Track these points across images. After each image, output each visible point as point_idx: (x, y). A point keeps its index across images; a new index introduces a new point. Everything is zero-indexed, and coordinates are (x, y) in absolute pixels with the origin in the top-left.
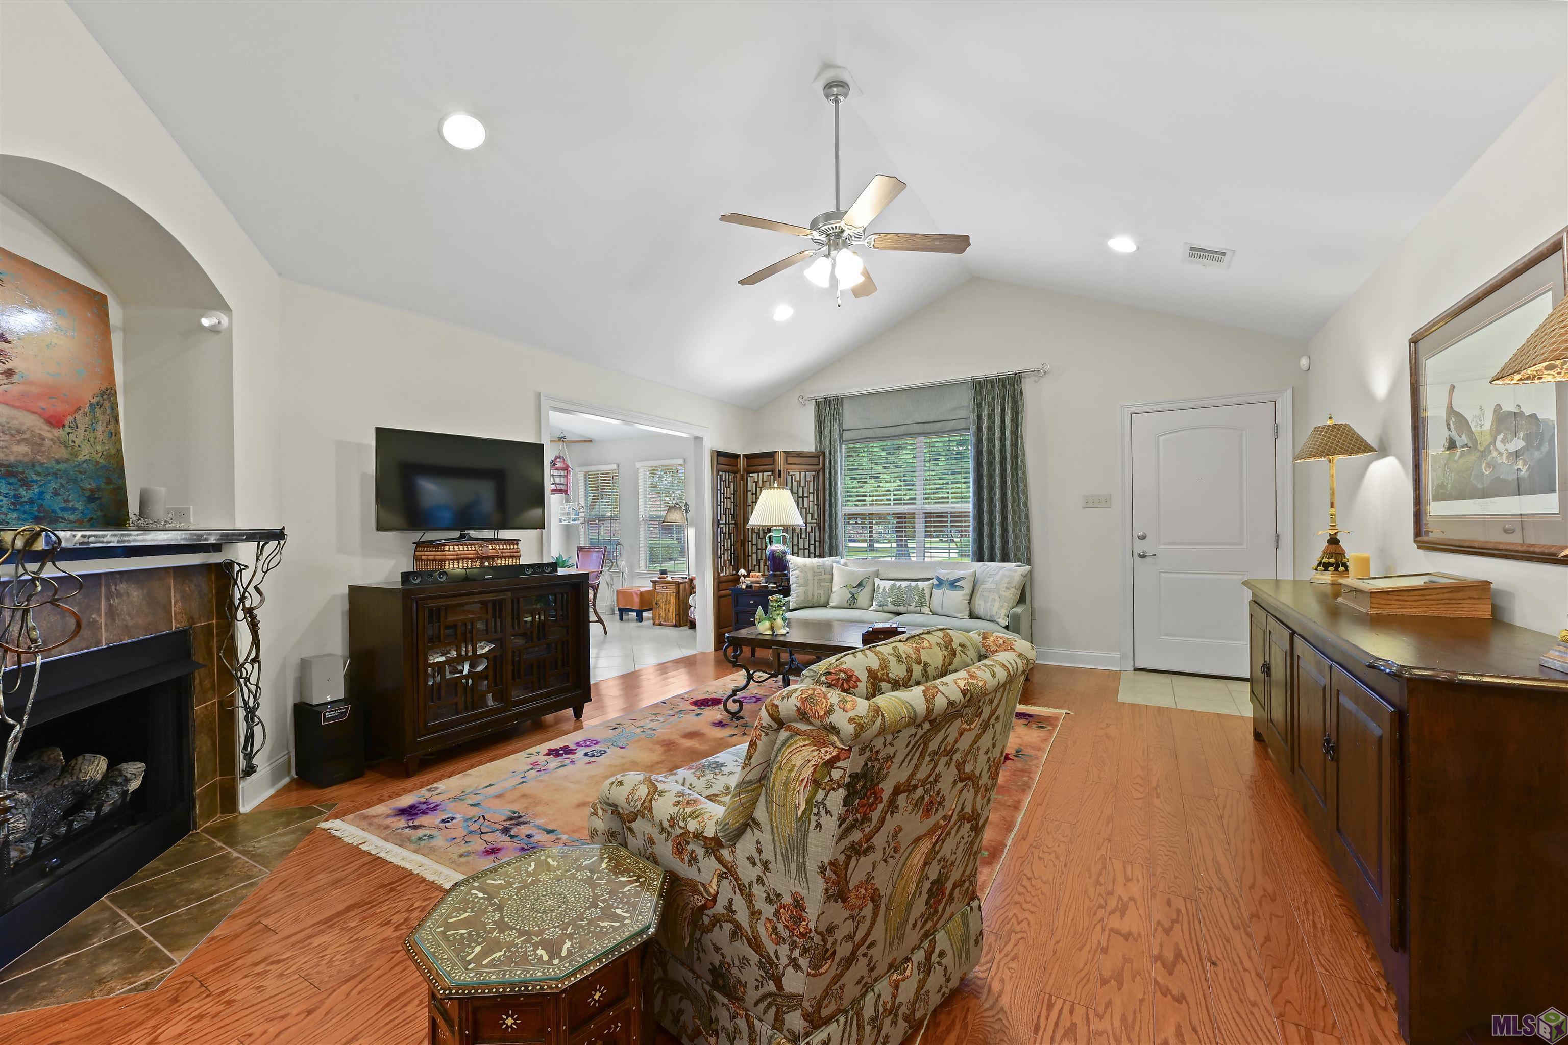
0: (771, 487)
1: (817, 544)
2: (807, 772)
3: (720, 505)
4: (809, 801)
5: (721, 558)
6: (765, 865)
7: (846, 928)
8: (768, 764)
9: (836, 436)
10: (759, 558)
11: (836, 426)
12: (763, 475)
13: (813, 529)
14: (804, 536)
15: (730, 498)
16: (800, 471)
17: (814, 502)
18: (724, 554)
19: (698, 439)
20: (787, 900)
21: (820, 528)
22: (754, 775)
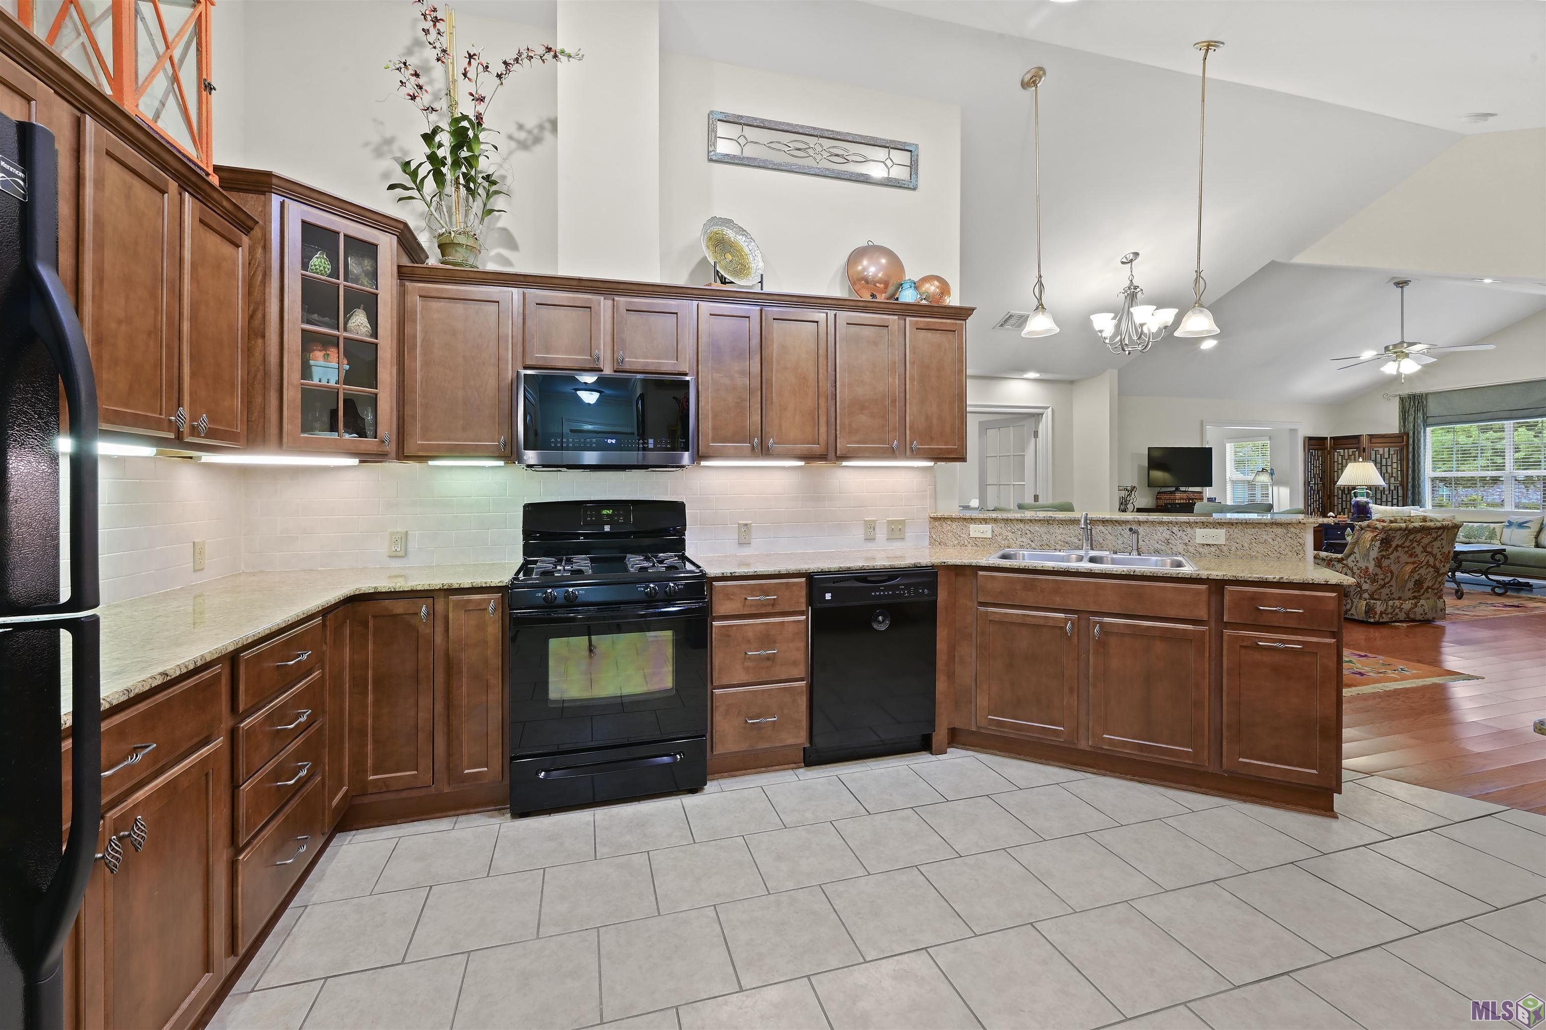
0: (1355, 460)
1: (1400, 499)
2: (1370, 539)
3: (1311, 472)
4: (1370, 545)
5: (1311, 506)
6: (1357, 562)
7: (1382, 576)
8: (1358, 538)
9: (1420, 421)
10: (1344, 507)
11: (1420, 415)
12: (1348, 452)
13: (1396, 488)
14: (1387, 492)
15: (1319, 467)
16: (1384, 447)
17: (1397, 468)
18: (1313, 504)
19: (1293, 431)
20: (1364, 568)
21: (1403, 488)
22: (1355, 541)
